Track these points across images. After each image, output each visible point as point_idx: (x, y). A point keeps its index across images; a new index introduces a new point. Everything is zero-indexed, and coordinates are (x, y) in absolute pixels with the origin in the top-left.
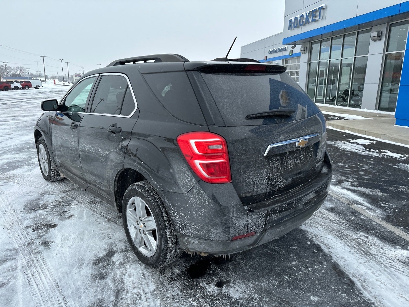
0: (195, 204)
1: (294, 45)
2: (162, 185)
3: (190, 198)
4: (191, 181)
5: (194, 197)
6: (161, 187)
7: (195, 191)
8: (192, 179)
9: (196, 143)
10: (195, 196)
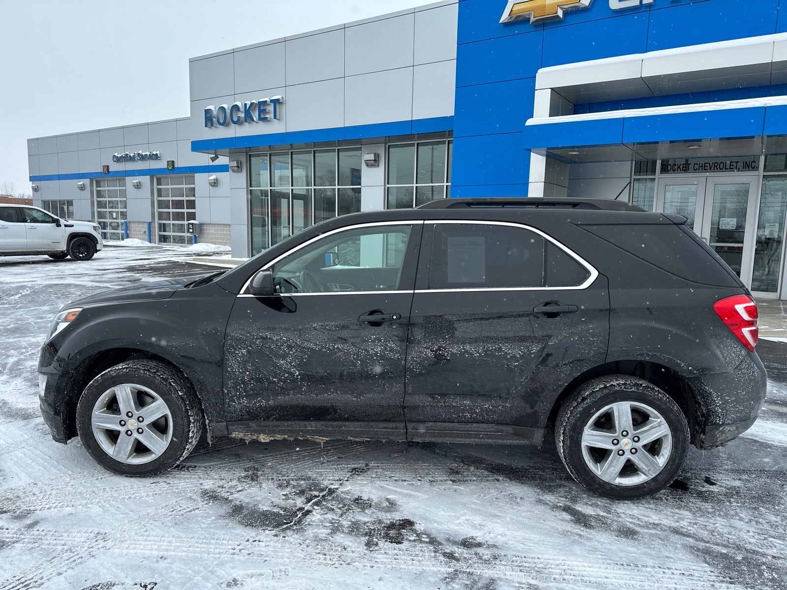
0: (742, 380)
1: (214, 156)
2: (699, 369)
3: (737, 375)
4: (739, 354)
5: (742, 373)
6: (700, 372)
7: (744, 365)
8: (741, 351)
9: (746, 308)
10: (743, 371)
